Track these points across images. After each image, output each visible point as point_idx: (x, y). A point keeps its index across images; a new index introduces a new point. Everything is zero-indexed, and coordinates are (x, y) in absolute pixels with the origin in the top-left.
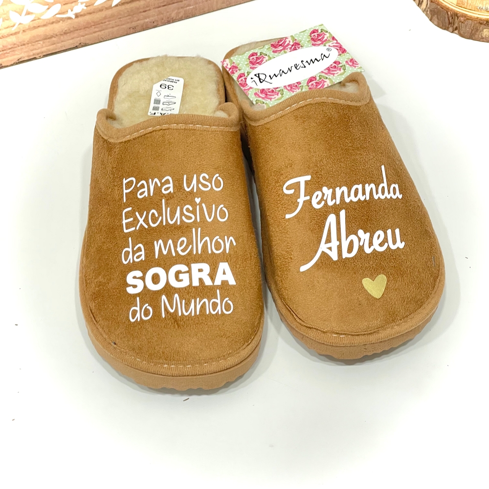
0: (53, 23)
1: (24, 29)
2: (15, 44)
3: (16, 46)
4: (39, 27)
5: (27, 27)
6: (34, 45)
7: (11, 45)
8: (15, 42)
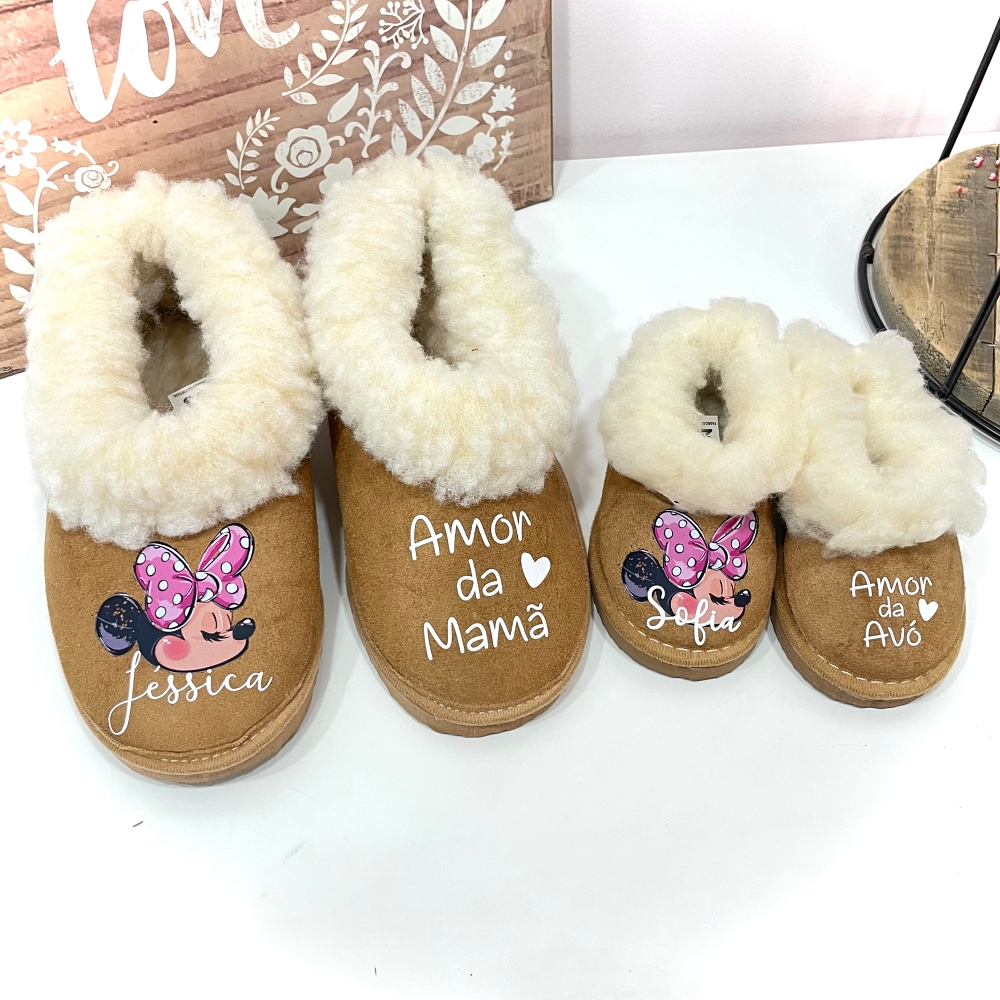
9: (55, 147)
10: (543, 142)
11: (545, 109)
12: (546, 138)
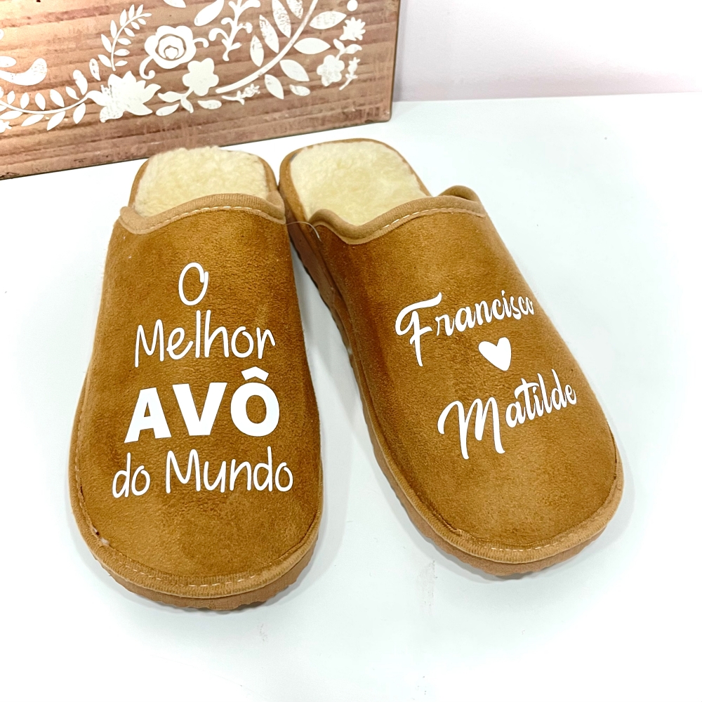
10: (386, 72)
11: (391, 44)
12: (388, 69)
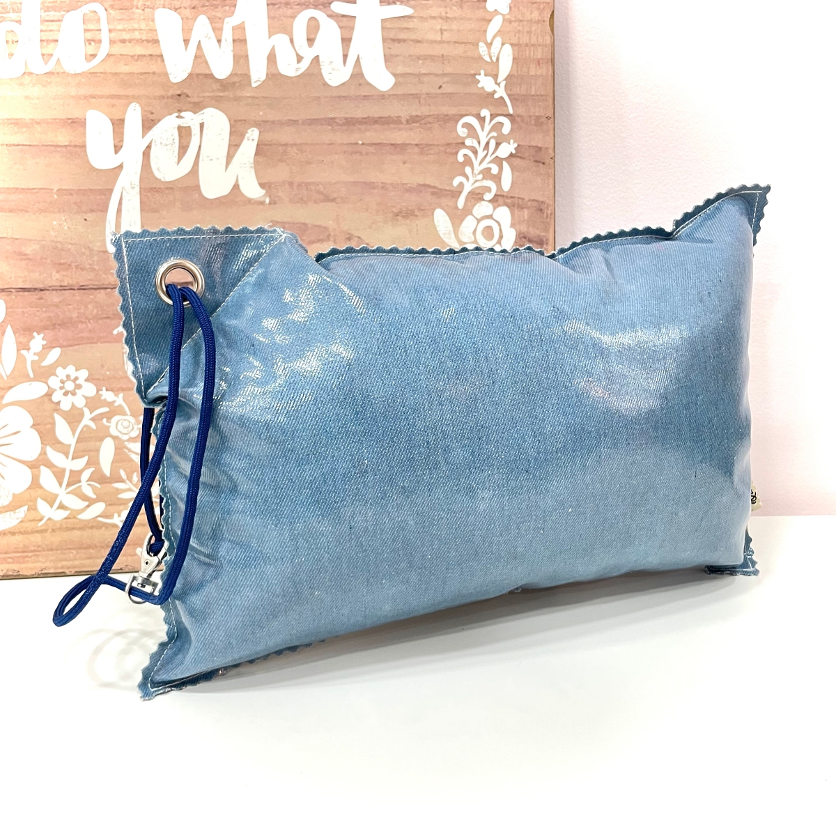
0: (92, 527)
1: (55, 528)
2: (39, 546)
3: (40, 549)
4: (74, 528)
5: (58, 526)
6: (64, 554)
7: (34, 546)
8: (40, 544)
9: (102, 395)
